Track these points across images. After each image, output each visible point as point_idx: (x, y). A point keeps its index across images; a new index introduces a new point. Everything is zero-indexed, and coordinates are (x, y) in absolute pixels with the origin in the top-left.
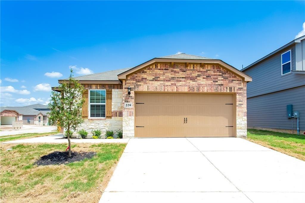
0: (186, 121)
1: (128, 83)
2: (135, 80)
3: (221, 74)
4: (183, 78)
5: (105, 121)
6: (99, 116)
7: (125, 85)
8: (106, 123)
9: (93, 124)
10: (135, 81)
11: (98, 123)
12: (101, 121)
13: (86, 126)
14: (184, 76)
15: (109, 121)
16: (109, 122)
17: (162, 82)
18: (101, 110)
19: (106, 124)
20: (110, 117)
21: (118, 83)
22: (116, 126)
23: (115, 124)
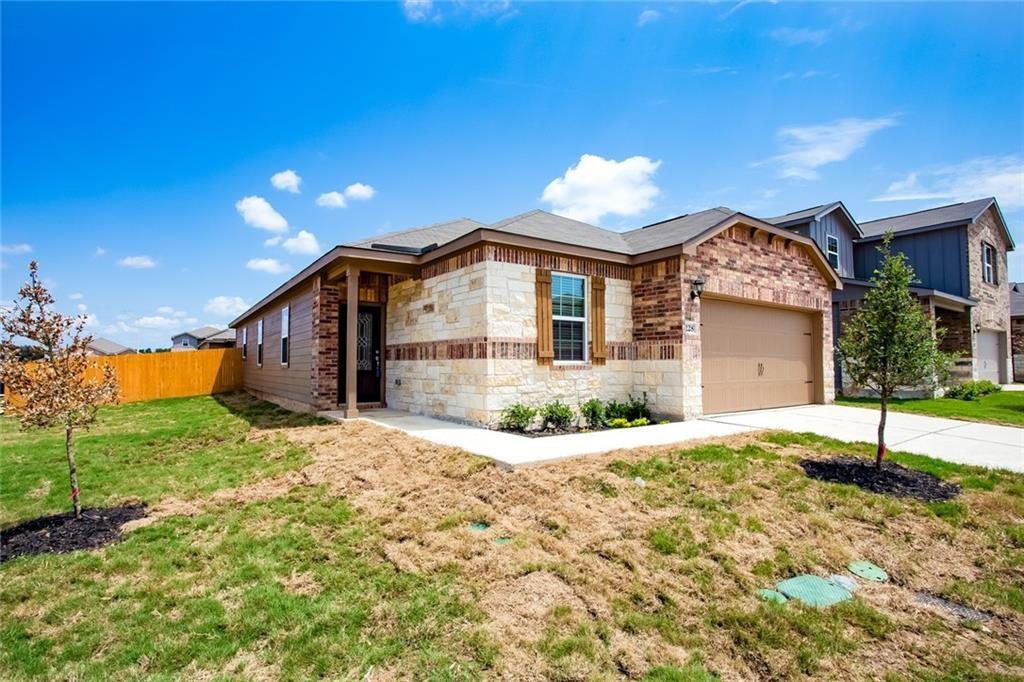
0: (761, 369)
1: (691, 269)
2: (702, 262)
3: (806, 268)
4: (765, 268)
5: (590, 371)
6: (569, 358)
7: (685, 271)
8: (591, 379)
9: (562, 383)
10: (699, 265)
11: (575, 380)
12: (582, 373)
13: (545, 389)
14: (766, 265)
15: (599, 373)
16: (598, 375)
17: (739, 274)
18: (563, 338)
19: (592, 383)
20: (600, 361)
21: (624, 262)
22: (614, 388)
23: (612, 381)
